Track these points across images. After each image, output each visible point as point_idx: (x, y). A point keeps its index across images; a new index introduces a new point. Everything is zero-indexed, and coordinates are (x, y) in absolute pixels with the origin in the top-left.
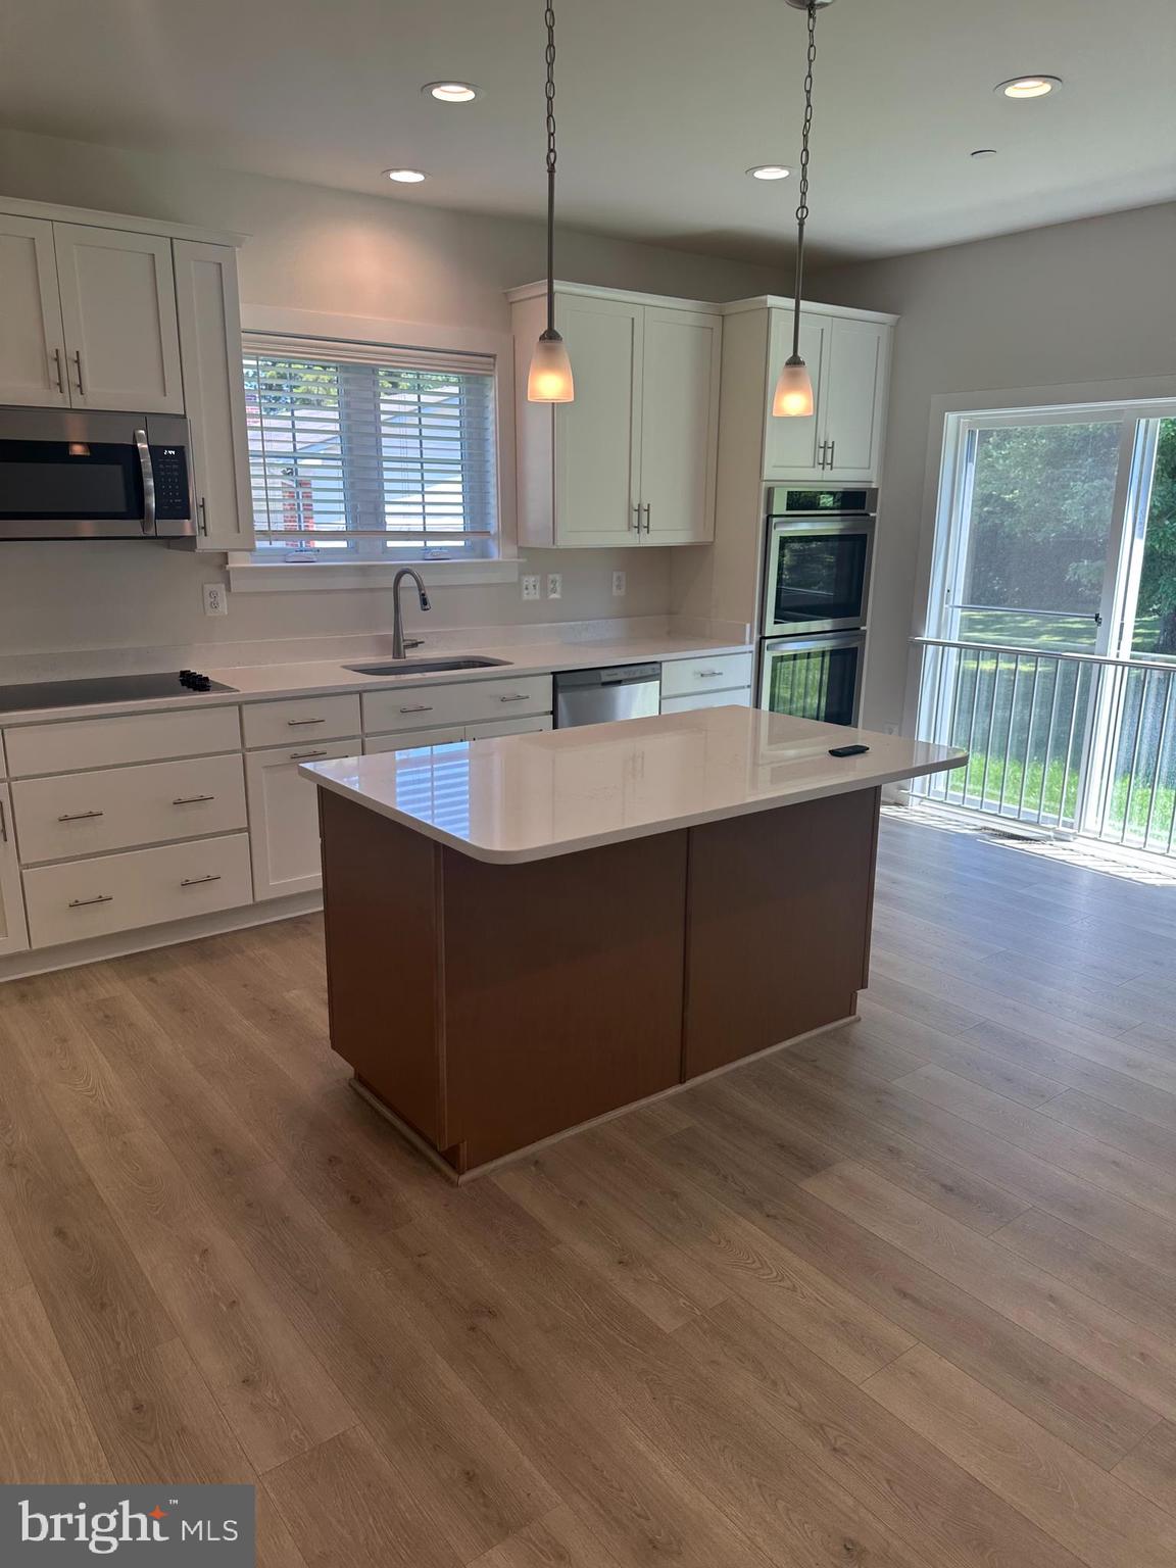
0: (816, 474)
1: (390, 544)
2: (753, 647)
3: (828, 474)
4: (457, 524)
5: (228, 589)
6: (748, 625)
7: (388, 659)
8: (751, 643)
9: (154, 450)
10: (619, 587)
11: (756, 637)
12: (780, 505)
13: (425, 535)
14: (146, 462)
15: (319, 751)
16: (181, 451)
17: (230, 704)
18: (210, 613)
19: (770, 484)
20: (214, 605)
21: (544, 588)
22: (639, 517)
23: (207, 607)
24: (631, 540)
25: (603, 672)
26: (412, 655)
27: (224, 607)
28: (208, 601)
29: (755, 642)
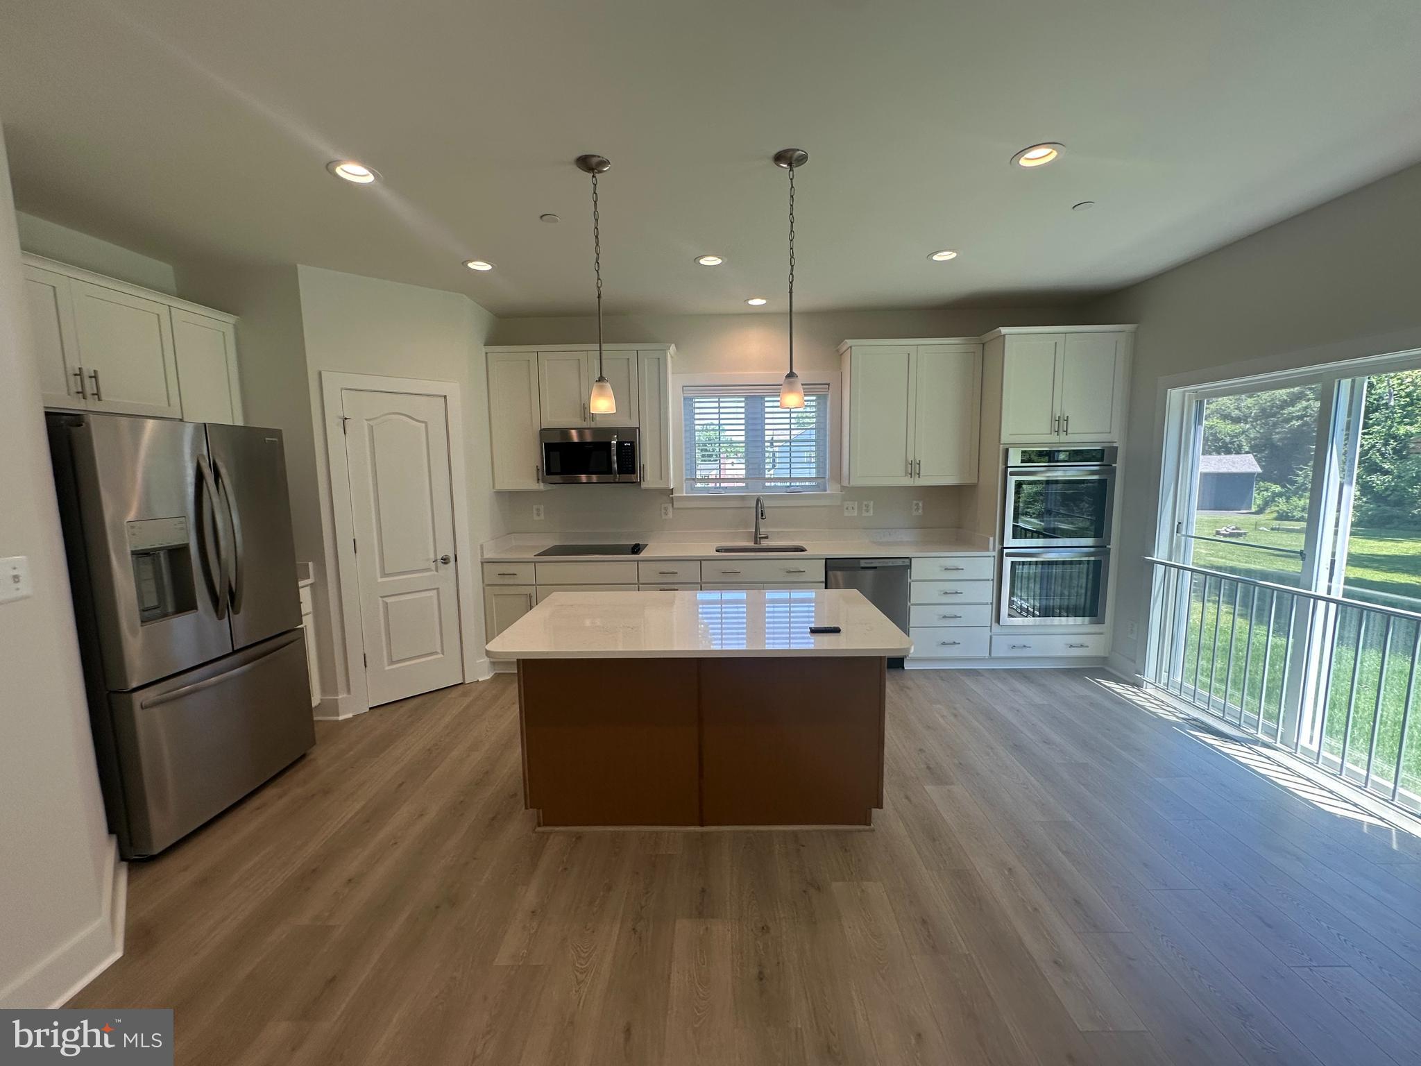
0: (1054, 438)
1: (767, 484)
2: (995, 554)
3: (1063, 438)
4: (813, 473)
5: (673, 506)
6: (991, 539)
7: (751, 544)
8: (994, 550)
9: (620, 444)
10: (917, 509)
11: (998, 546)
12: (1015, 459)
13: (791, 479)
14: (614, 449)
15: (676, 588)
16: (633, 443)
17: (635, 561)
18: (664, 517)
19: (1007, 446)
20: (666, 514)
21: (860, 509)
22: (913, 468)
23: (663, 514)
24: (907, 481)
25: (862, 561)
26: (765, 543)
27: (670, 515)
28: (663, 511)
29: (997, 550)
